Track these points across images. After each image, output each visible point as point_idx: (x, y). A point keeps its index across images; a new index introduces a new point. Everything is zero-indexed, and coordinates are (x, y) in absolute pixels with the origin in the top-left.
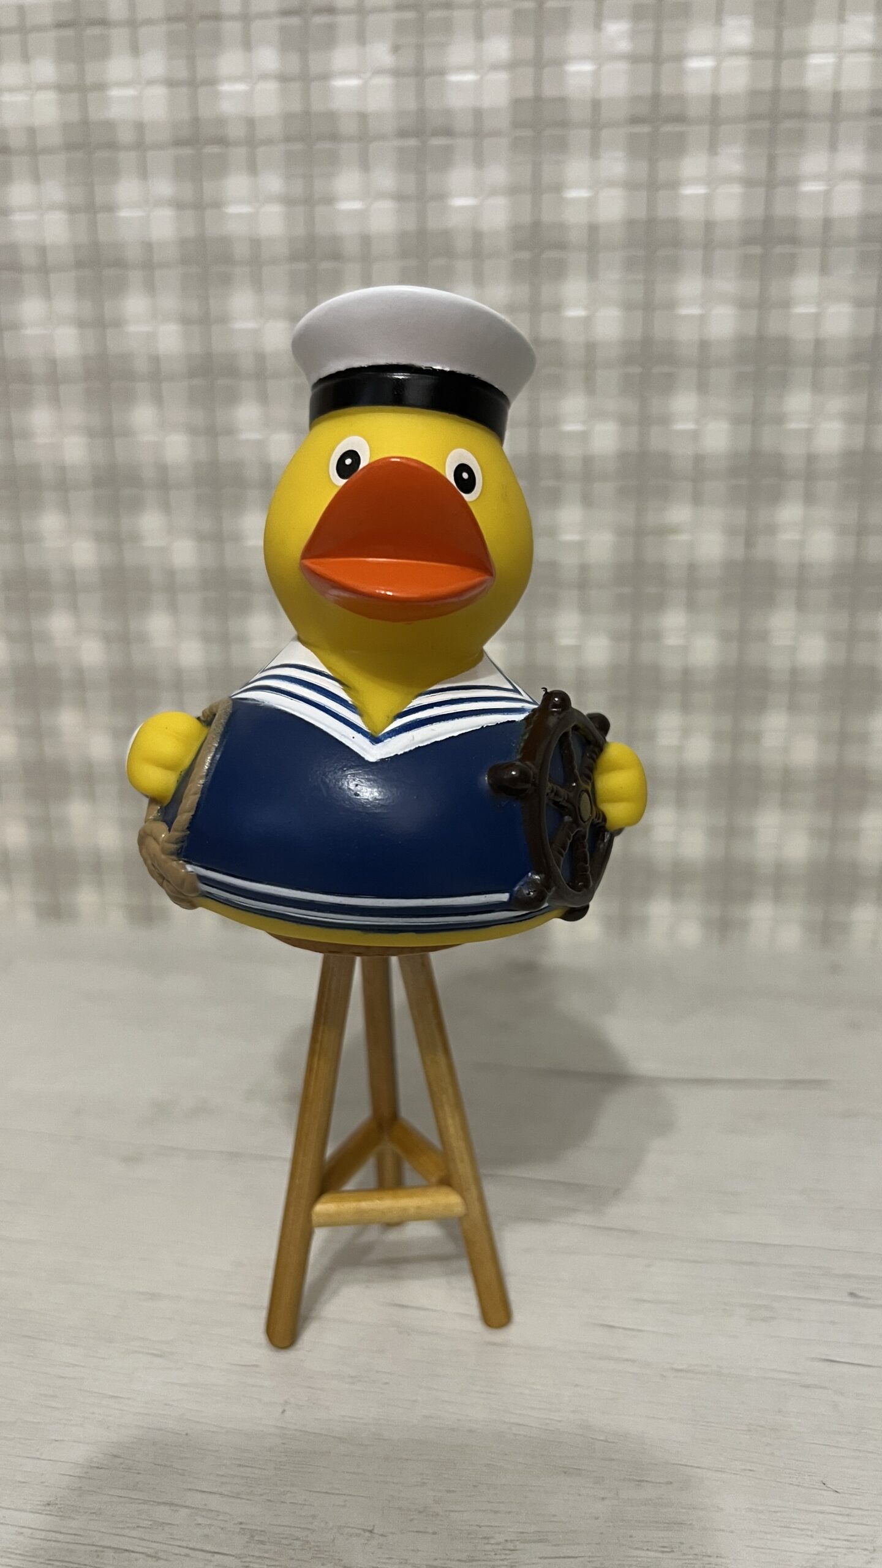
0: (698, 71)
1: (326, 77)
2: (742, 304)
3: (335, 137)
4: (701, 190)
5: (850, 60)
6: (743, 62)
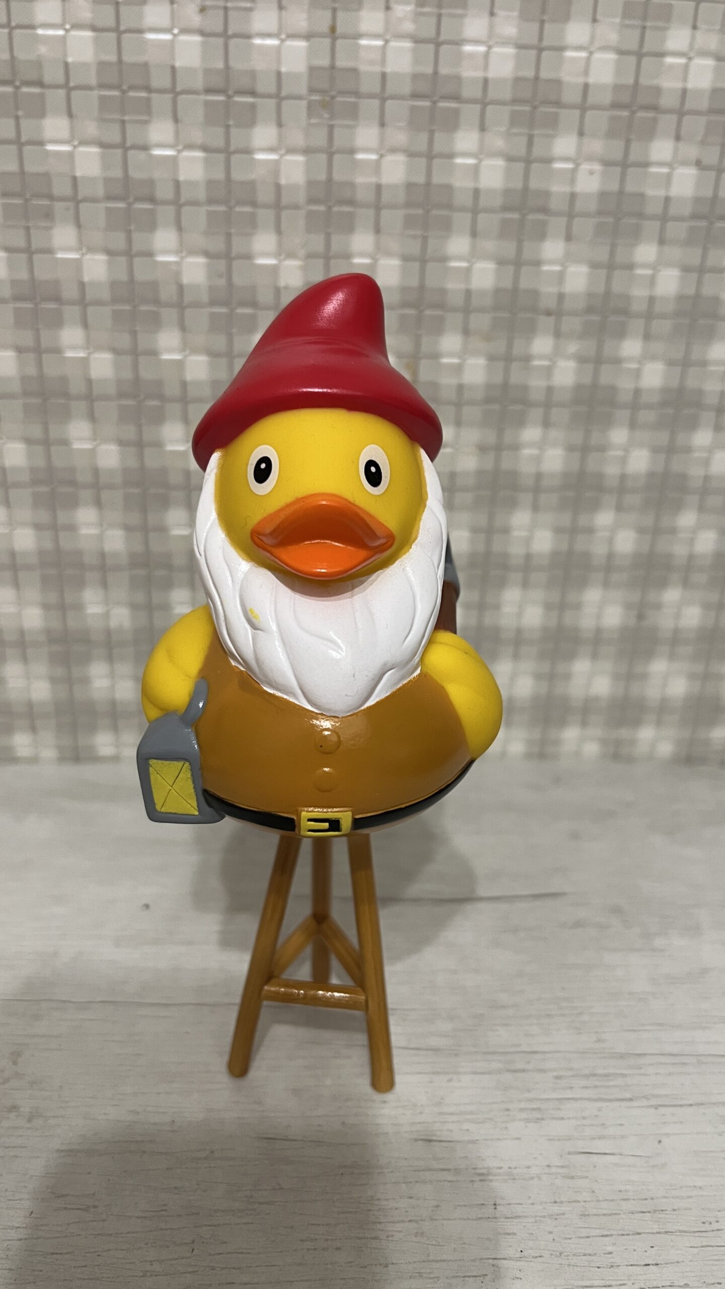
0: (472, 55)
1: (140, 31)
2: (501, 262)
3: (148, 89)
4: (471, 161)
5: (598, 56)
6: (510, 51)
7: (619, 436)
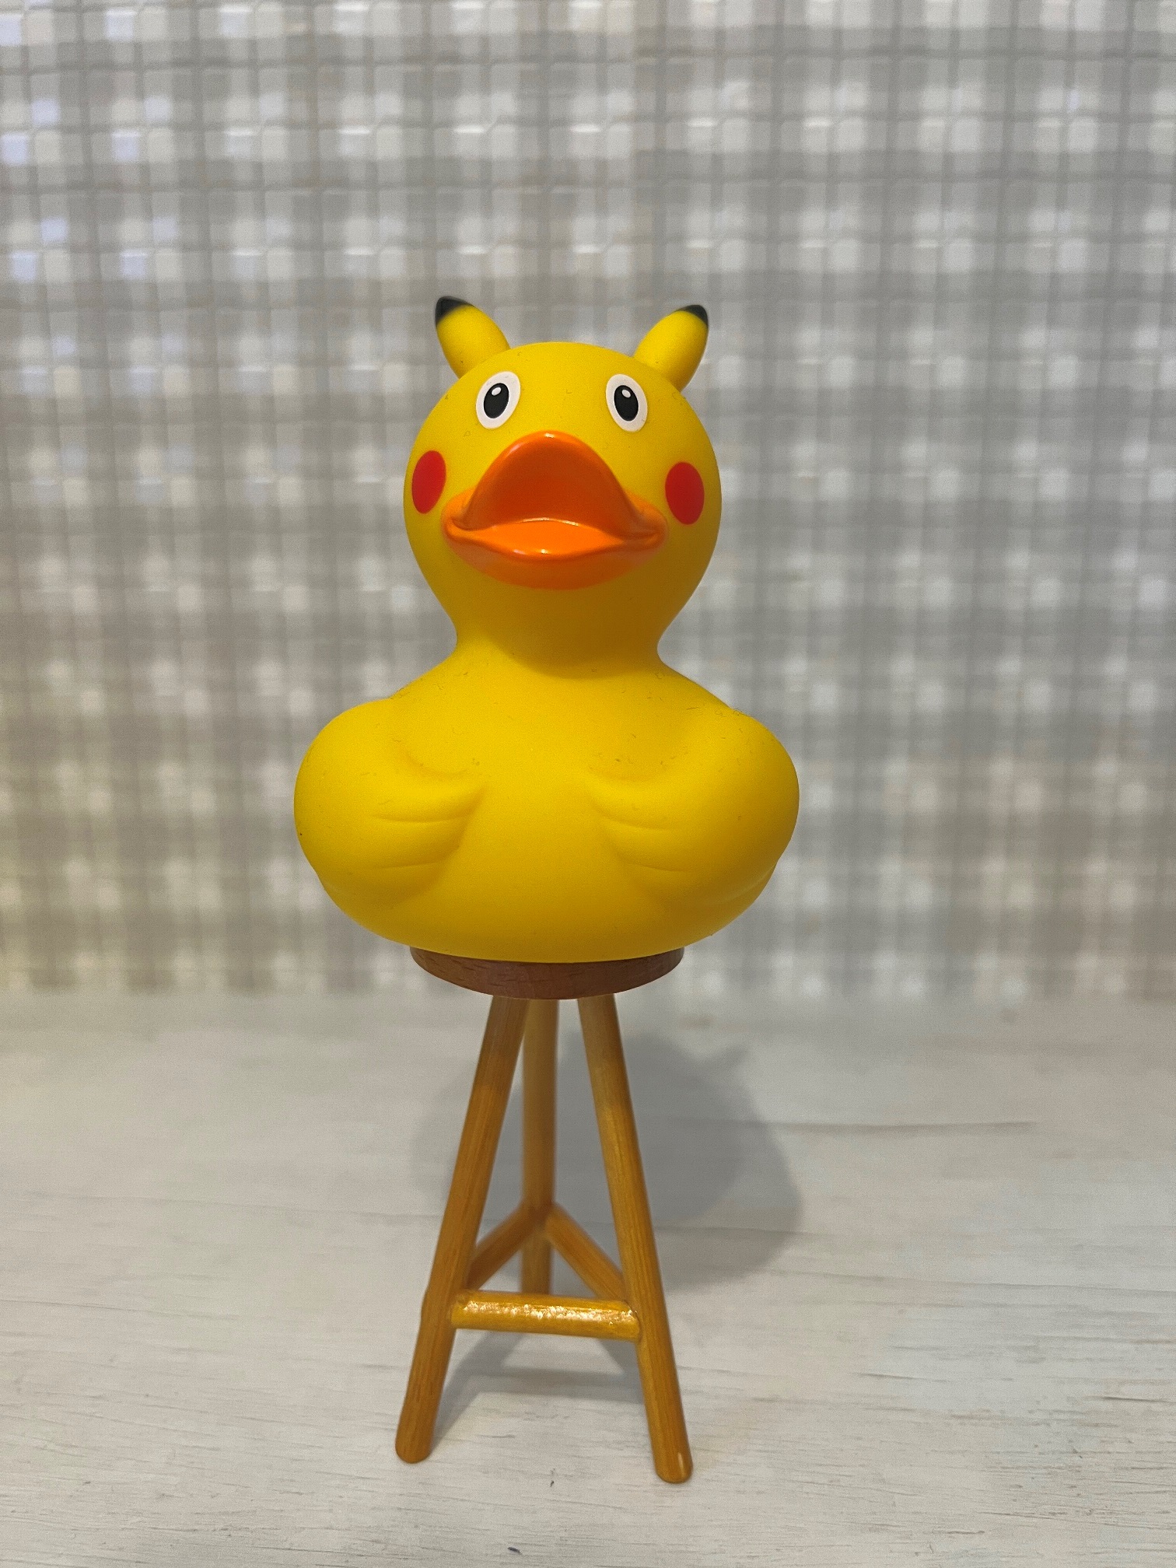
0: (816, 131)
1: (449, 123)
2: (860, 354)
3: (457, 182)
4: (819, 244)
7: (1019, 560)
